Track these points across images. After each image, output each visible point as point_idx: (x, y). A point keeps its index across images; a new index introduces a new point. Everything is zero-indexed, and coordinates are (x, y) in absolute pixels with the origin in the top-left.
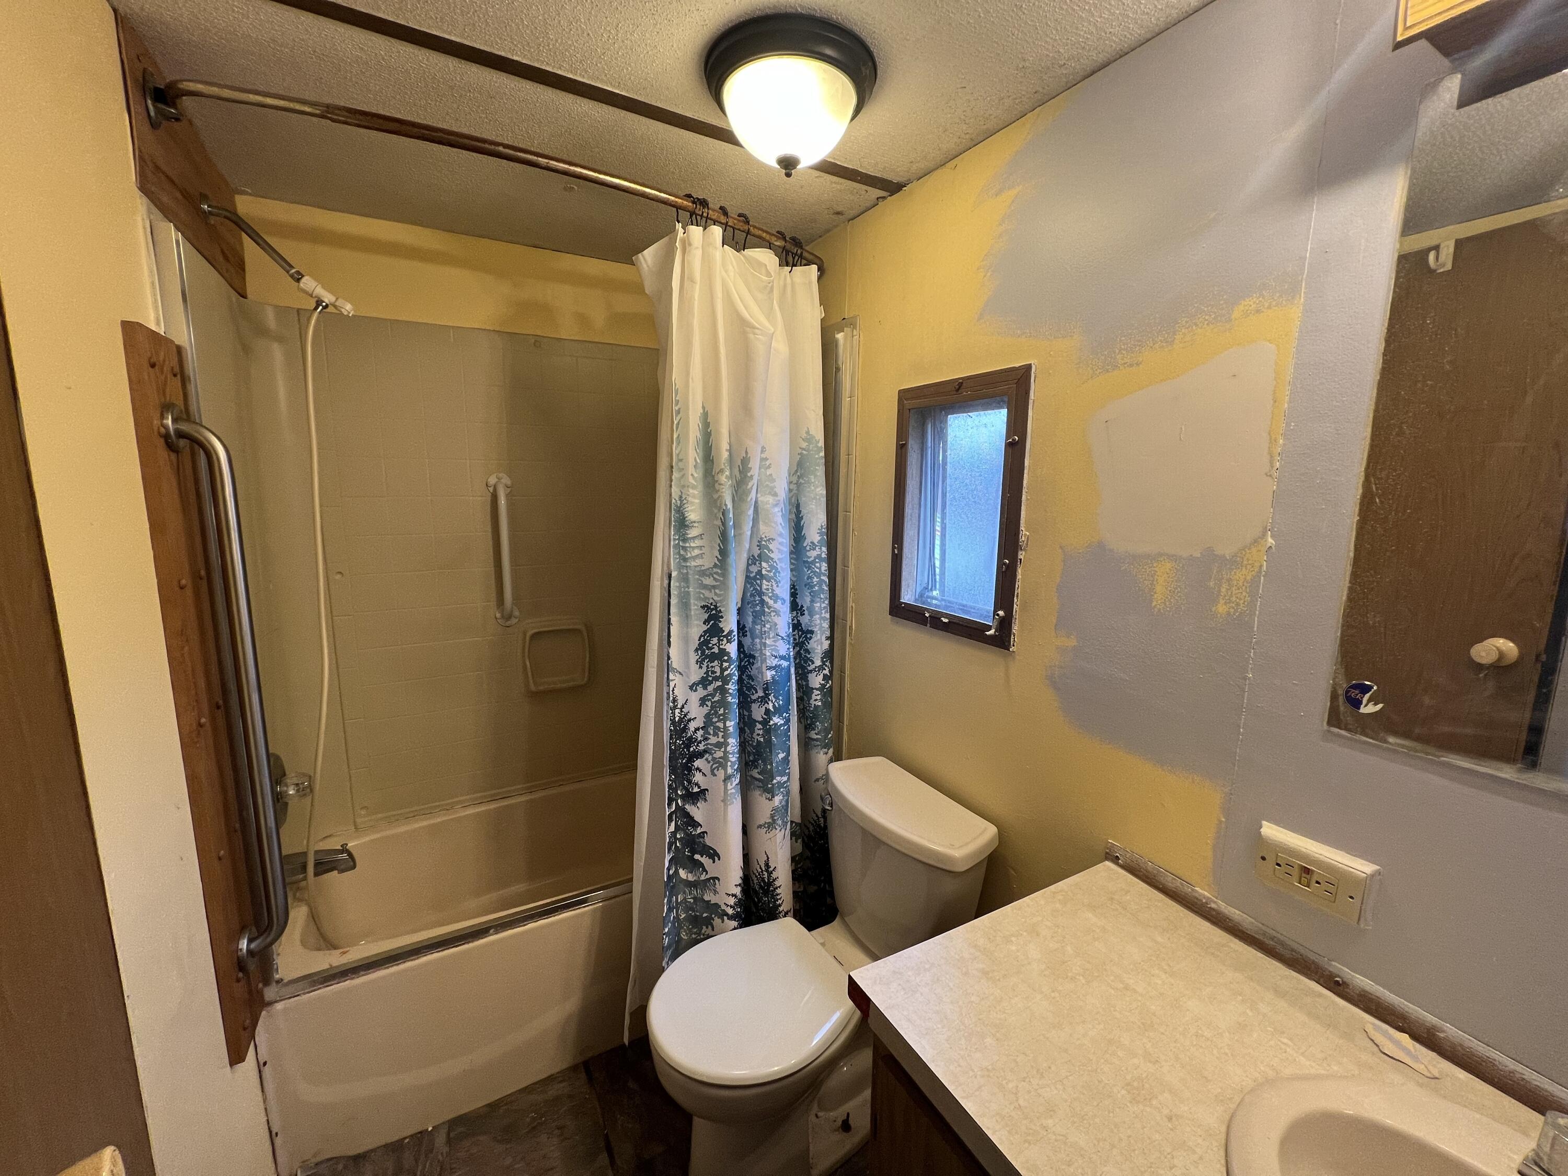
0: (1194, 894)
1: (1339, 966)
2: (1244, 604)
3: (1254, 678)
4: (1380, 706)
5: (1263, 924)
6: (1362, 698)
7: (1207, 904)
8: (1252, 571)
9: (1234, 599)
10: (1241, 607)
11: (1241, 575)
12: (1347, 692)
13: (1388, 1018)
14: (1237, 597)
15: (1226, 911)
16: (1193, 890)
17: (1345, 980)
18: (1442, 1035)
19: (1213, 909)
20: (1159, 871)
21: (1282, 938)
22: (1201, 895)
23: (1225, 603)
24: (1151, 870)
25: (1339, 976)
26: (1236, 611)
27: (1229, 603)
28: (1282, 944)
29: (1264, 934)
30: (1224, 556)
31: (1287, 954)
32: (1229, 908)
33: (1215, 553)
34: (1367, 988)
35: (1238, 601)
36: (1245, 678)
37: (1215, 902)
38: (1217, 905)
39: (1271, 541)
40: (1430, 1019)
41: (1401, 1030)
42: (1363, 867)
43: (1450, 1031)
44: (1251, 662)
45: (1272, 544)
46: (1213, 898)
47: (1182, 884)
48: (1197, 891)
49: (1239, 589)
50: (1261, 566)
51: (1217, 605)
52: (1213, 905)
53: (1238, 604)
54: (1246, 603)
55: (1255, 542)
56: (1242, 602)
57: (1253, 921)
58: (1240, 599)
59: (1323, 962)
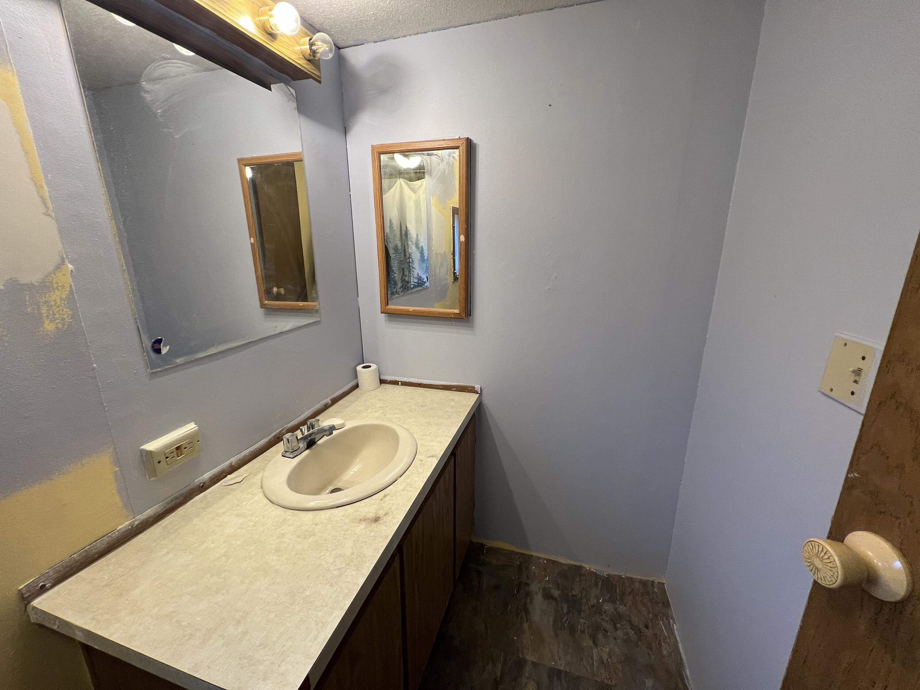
0: (121, 531)
1: (198, 480)
2: (68, 317)
3: (98, 366)
4: (168, 347)
5: (162, 501)
6: (160, 347)
7: (133, 526)
8: (64, 291)
9: (57, 316)
10: (67, 320)
11: (57, 296)
12: (153, 347)
13: (221, 477)
14: (60, 314)
15: (145, 517)
16: (118, 531)
17: (203, 482)
18: (233, 464)
19: (139, 524)
20: (86, 551)
21: (174, 496)
22: (125, 527)
23: (51, 321)
24: (80, 557)
25: (201, 483)
26: (64, 325)
27: (55, 320)
28: (177, 498)
29: (168, 504)
30: (32, 284)
31: (181, 499)
32: (144, 514)
33: (20, 282)
34: (210, 475)
35: (62, 316)
36: (94, 369)
37: (136, 520)
38: (138, 520)
39: (70, 266)
40: (227, 463)
41: (226, 476)
42: (191, 427)
43: (234, 460)
44: (92, 356)
45: (72, 268)
46: (132, 520)
47: (108, 537)
48: (120, 529)
49: (58, 307)
50: (71, 286)
51: (42, 325)
52: (136, 523)
53: (63, 319)
54: (70, 316)
55: (58, 268)
56: (66, 316)
57: (159, 505)
58: (64, 315)
59: (192, 486)
